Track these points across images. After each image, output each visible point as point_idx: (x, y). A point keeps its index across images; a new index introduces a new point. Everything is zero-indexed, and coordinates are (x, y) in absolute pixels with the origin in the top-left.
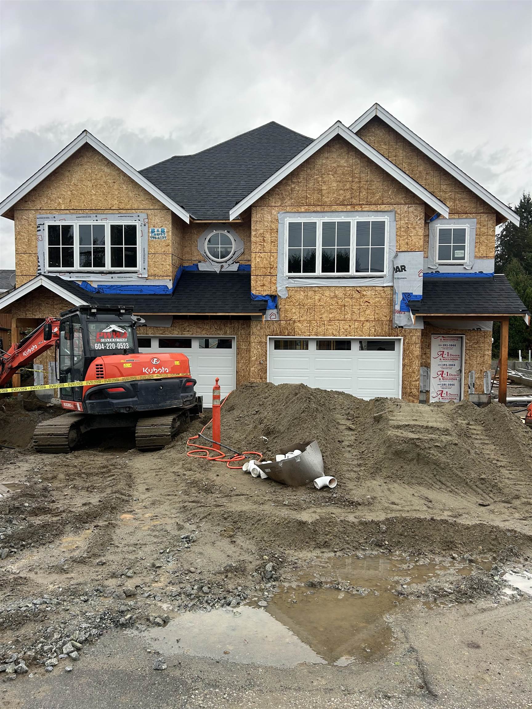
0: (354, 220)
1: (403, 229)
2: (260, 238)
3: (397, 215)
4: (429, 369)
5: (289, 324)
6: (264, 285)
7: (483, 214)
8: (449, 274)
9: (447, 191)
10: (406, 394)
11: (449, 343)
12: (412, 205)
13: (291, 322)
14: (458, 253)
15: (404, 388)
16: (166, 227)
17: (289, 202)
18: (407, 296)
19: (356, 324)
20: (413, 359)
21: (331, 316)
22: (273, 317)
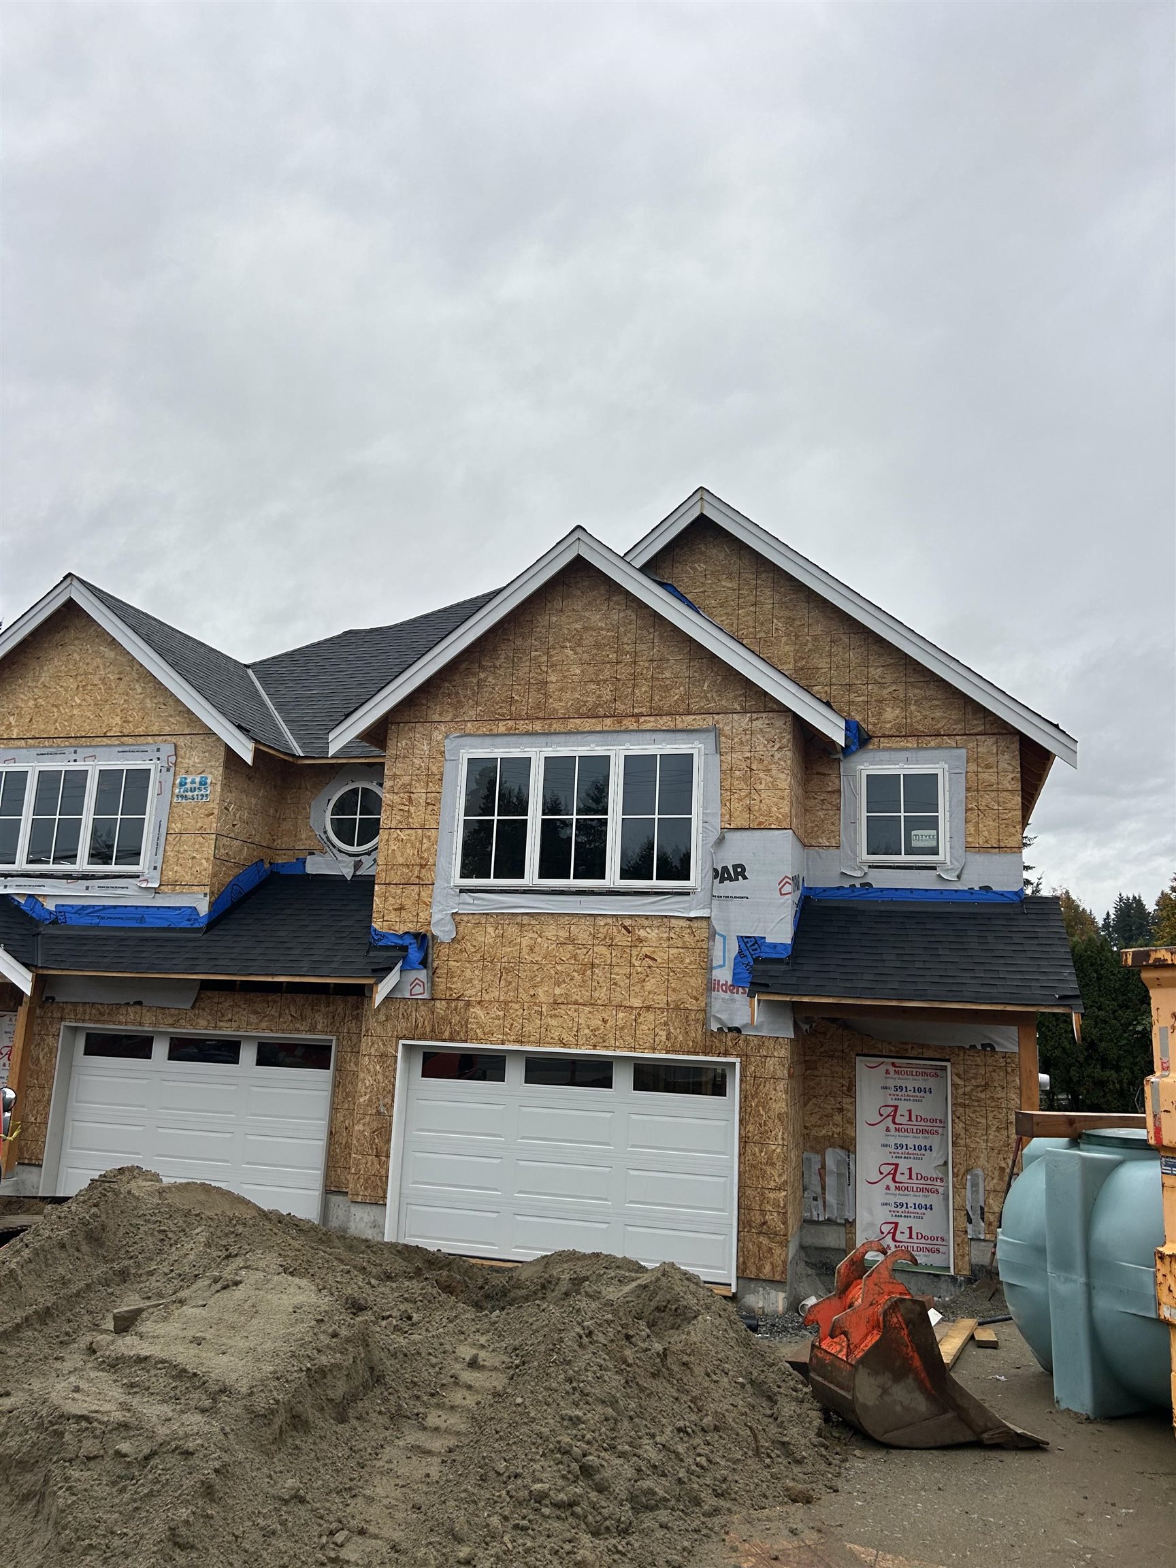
0: (617, 752)
1: (737, 773)
2: (402, 795)
3: (723, 739)
4: (852, 1156)
5: (455, 1009)
6: (401, 908)
7: (983, 737)
8: (898, 893)
9: (884, 681)
10: (750, 1226)
11: (910, 1083)
12: (761, 715)
13: (461, 1004)
14: (921, 837)
15: (743, 1207)
16: (211, 773)
17: (472, 713)
18: (749, 944)
19: (621, 1015)
20: (770, 1123)
21: (558, 991)
22: (418, 989)
